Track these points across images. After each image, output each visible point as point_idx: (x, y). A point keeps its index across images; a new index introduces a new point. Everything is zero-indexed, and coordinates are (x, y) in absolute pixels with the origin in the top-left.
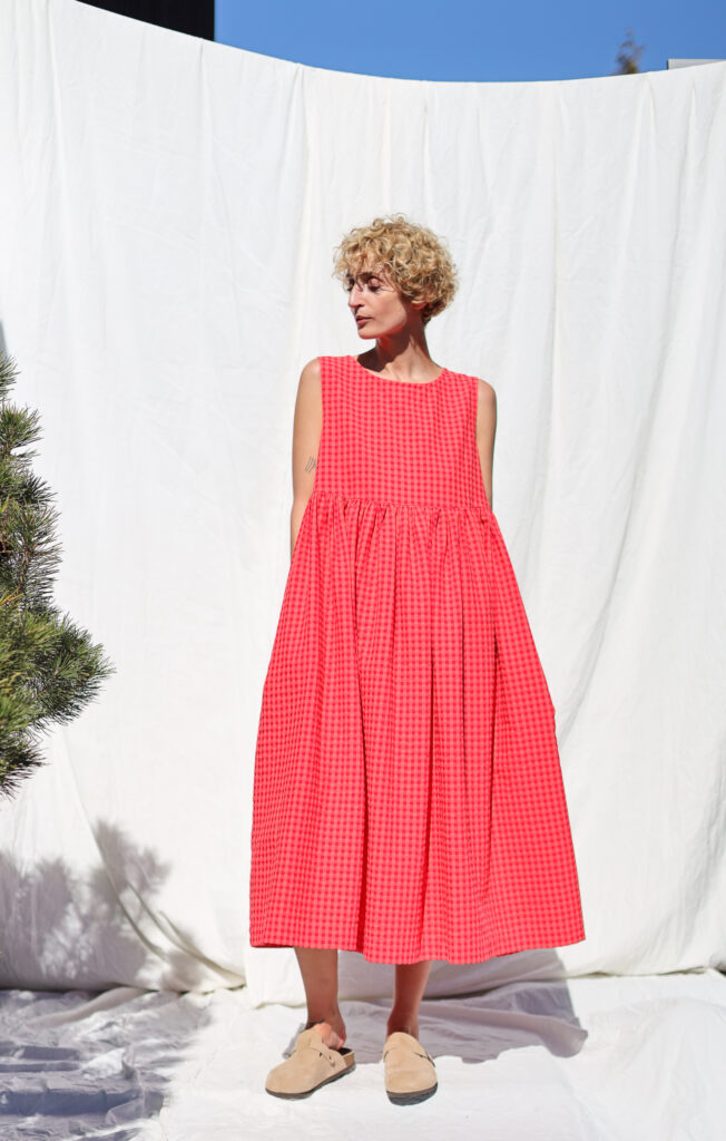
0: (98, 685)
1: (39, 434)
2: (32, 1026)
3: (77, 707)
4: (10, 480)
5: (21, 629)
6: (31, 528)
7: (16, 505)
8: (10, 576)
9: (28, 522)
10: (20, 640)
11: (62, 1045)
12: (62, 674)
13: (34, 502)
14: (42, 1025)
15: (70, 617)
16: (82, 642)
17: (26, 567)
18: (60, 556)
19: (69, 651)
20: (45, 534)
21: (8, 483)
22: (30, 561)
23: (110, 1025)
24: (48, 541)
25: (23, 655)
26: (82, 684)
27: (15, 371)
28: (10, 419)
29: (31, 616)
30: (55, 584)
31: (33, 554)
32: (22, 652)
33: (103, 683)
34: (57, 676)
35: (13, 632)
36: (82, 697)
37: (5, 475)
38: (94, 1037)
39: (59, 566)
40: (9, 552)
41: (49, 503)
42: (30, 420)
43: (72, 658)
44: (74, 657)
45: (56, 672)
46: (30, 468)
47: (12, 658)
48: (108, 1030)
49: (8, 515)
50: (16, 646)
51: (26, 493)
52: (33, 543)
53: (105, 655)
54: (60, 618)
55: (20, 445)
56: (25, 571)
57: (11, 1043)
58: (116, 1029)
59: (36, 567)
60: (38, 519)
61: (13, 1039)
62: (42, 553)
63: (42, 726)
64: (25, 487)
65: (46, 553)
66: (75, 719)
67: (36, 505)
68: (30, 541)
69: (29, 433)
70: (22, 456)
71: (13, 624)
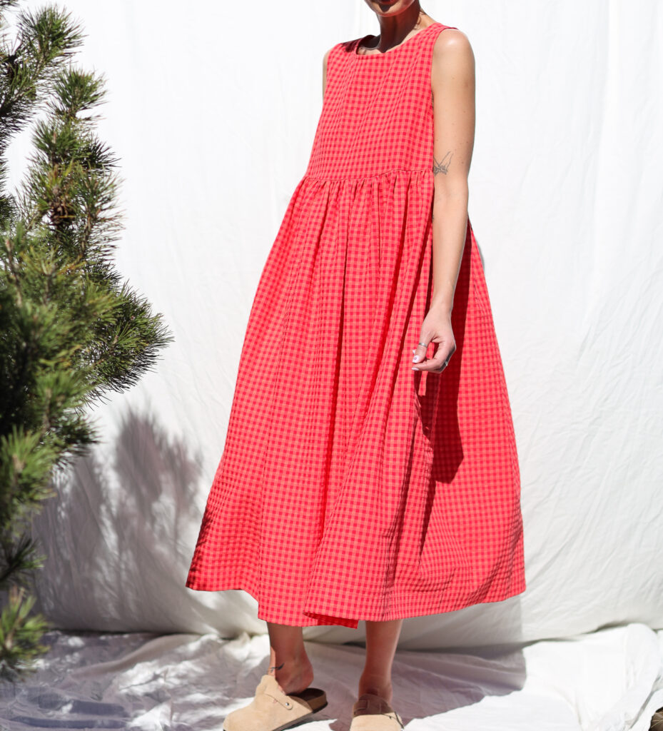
0: (156, 353)
1: (105, 98)
2: (77, 676)
3: (134, 375)
4: (75, 143)
5: (83, 300)
6: (94, 193)
7: (80, 169)
8: (71, 242)
9: (91, 187)
10: (80, 310)
11: (106, 700)
12: (122, 343)
13: (99, 166)
14: (86, 674)
15: (129, 284)
16: (142, 311)
17: (87, 232)
18: (122, 222)
19: (128, 319)
20: (109, 200)
21: (72, 146)
22: (92, 227)
23: (156, 677)
24: (110, 207)
25: (84, 326)
26: (141, 353)
27: (83, 34)
28: (76, 81)
29: (92, 283)
30: (115, 252)
31: (95, 220)
32: (83, 323)
33: (160, 352)
34: (116, 345)
35: (74, 303)
36: (140, 365)
37: (70, 138)
38: (139, 691)
39: (121, 234)
40: (71, 217)
41: (113, 168)
42: (97, 83)
43: (132, 327)
44: (134, 324)
45: (115, 342)
46: (94, 132)
47: (71, 330)
48: (153, 683)
49: (72, 179)
50: (75, 317)
51: (91, 157)
52: (96, 209)
53: (164, 324)
54: (121, 283)
55: (85, 108)
56: (87, 238)
57: (57, 696)
58: (161, 681)
59: (97, 233)
60: (102, 184)
61: (59, 691)
62: (104, 220)
63: (98, 394)
64: (89, 150)
65: (110, 219)
66: (131, 387)
67: (100, 170)
68: (93, 206)
69: (95, 96)
70: (88, 119)
71: (73, 295)
